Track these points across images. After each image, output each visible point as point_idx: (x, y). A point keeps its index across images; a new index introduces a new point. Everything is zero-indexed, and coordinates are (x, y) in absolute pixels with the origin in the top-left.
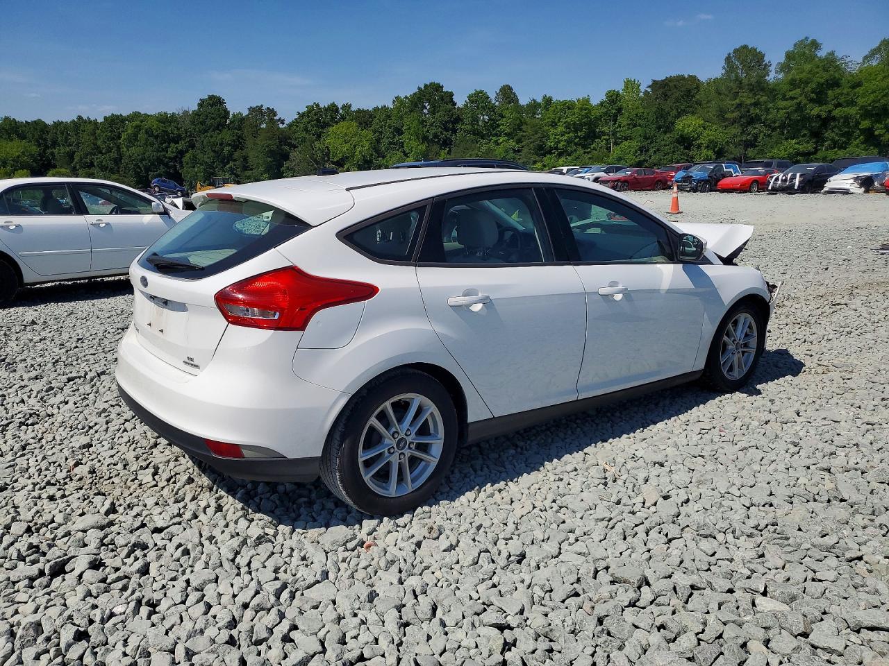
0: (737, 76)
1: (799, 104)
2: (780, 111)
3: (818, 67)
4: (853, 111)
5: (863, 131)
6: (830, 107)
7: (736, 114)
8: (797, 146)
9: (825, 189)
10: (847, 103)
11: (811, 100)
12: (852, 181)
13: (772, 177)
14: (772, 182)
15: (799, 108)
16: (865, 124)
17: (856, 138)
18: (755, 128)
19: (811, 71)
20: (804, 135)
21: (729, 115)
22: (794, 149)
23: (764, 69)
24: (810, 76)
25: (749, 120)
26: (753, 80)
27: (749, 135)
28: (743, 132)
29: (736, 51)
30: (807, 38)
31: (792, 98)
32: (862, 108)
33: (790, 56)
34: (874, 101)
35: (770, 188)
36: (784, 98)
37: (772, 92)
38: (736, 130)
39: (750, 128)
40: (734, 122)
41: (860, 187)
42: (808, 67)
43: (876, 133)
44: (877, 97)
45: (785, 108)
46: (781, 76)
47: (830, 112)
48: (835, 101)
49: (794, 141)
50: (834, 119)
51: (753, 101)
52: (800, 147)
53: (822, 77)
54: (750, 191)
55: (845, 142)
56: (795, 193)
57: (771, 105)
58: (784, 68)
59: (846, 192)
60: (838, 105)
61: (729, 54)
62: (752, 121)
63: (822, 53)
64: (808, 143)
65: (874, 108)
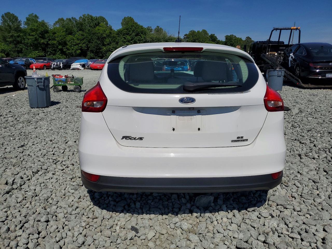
0: (8, 24)
1: (36, 38)
2: (30, 39)
3: (40, 25)
4: (55, 42)
5: (60, 49)
6: (47, 40)
7: (11, 39)
8: (38, 53)
9: (71, 68)
10: (53, 39)
11: (40, 37)
12: (79, 65)
13: (52, 64)
14: (52, 65)
15: (36, 39)
16: (60, 47)
17: (58, 52)
18: (21, 46)
19: (38, 26)
20: (40, 50)
21: (8, 40)
22: (38, 54)
23: (19, 23)
24: (38, 28)
25: (17, 42)
26: (16, 27)
27: (19, 48)
28: (16, 47)
29: (5, 14)
30: (33, 14)
31: (32, 35)
32: (58, 41)
33: (28, 19)
34: (61, 39)
35: (52, 68)
36: (29, 35)
37: (24, 32)
38: (12, 46)
39: (18, 46)
40: (11, 42)
41: (83, 67)
42: (36, 24)
43: (64, 50)
44: (62, 38)
45: (31, 39)
46: (26, 26)
47: (47, 42)
48: (48, 38)
49: (37, 52)
50: (49, 44)
51: (17, 35)
52: (40, 54)
53: (42, 29)
54: (43, 69)
55: (54, 53)
56: (62, 70)
57: (25, 37)
58: (26, 23)
59: (78, 69)
60: (49, 40)
61: (3, 15)
62: (19, 42)
63: (40, 20)
64: (42, 52)
65: (62, 42)
